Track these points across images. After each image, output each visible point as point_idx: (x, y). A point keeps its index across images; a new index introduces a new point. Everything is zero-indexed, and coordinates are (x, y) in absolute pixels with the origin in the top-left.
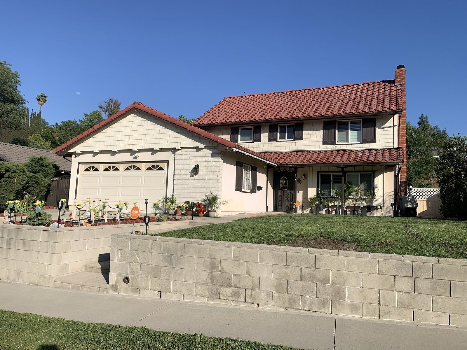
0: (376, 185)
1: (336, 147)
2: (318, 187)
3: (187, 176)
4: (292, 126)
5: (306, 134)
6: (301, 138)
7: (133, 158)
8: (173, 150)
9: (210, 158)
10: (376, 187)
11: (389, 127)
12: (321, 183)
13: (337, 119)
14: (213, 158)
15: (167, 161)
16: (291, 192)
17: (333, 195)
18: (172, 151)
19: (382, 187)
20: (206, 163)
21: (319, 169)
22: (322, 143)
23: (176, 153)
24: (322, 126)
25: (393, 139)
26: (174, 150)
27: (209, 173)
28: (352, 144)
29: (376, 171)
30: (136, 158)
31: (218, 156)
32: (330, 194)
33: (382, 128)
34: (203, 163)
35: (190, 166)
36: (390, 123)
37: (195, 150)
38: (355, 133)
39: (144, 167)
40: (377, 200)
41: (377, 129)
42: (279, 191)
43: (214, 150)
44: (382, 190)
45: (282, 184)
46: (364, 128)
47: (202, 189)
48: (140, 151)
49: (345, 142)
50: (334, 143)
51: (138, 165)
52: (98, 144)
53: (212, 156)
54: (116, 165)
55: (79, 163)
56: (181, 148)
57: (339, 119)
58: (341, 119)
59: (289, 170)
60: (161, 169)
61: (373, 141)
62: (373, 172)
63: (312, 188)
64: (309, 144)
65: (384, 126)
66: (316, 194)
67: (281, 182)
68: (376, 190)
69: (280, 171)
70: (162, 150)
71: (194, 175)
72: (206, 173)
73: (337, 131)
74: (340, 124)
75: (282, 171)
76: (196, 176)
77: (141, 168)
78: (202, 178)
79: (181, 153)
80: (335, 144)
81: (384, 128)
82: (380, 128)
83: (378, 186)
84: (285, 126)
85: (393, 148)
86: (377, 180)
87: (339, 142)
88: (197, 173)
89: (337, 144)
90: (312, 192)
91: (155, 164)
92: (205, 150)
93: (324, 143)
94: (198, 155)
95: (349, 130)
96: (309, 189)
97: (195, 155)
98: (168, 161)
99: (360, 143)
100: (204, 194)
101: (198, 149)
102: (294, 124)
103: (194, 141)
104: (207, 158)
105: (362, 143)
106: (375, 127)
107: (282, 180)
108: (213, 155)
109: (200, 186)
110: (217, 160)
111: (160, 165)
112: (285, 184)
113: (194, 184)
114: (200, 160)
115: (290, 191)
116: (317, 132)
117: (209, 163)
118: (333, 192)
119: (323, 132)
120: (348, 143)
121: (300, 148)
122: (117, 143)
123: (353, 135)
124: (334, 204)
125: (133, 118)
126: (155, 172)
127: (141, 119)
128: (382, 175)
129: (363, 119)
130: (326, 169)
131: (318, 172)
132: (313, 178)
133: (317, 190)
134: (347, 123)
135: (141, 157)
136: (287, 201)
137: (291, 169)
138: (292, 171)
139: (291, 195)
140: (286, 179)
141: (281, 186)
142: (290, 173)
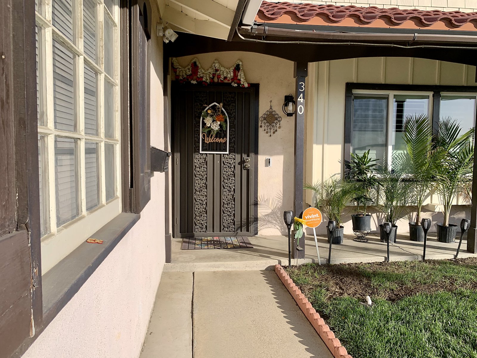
2: (346, 141)
16: (242, 162)
42: (197, 159)
45: (209, 132)
59: (235, 78)
63: (326, 146)
67: (204, 124)
69: (201, 83)
75: (207, 79)
90: (327, 162)
96: (317, 149)
107: (207, 114)
112: (221, 133)
115: (238, 157)
131: (350, 87)
132: (330, 109)
136: (227, 195)
137: (241, 76)
138: (246, 80)
139: (244, 172)
140: (222, 111)
141: (203, 140)
142: (240, 87)
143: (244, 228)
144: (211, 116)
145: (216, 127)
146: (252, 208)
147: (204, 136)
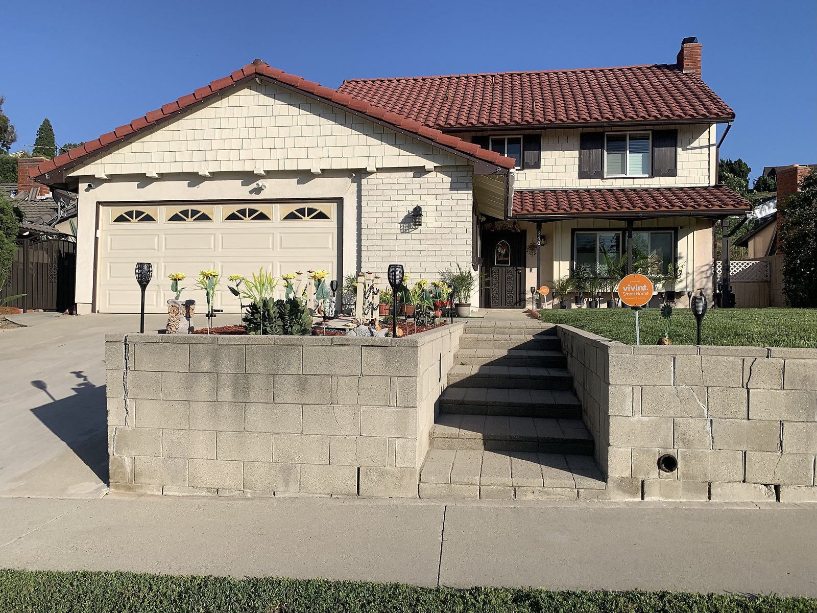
0: (680, 254)
1: (604, 184)
2: (572, 260)
3: (394, 231)
4: (517, 141)
5: (546, 156)
6: (537, 165)
7: (251, 192)
8: (354, 175)
9: (448, 191)
10: (681, 258)
11: (701, 147)
12: (578, 251)
13: (606, 129)
14: (456, 192)
15: (340, 201)
16: (517, 270)
17: (599, 274)
18: (351, 176)
19: (690, 258)
20: (439, 203)
21: (574, 223)
22: (576, 175)
23: (364, 181)
24: (577, 143)
25: (709, 169)
26: (358, 174)
27: (445, 224)
28: (633, 178)
29: (681, 228)
30: (258, 190)
31: (467, 188)
32: (594, 272)
33: (689, 149)
34: (429, 203)
35: (399, 209)
36: (703, 140)
37: (411, 174)
38: (638, 157)
39: (277, 212)
40: (680, 282)
41: (679, 150)
42: (493, 269)
43: (455, 174)
44: (690, 263)
45: (500, 255)
46: (656, 149)
47: (430, 259)
48: (269, 174)
49: (618, 174)
50: (599, 174)
51: (261, 208)
52: (155, 157)
53: (451, 189)
54: (203, 209)
55: (98, 203)
56: (377, 169)
57: (609, 129)
58: (614, 129)
59: (514, 228)
60: (321, 216)
61: (673, 173)
62: (676, 230)
63: (560, 262)
64: (552, 176)
65: (693, 145)
66: (568, 273)
67: (497, 251)
68: (680, 263)
69: (496, 231)
70: (325, 173)
71: (410, 230)
72: (439, 225)
73: (605, 151)
74: (611, 139)
75: (499, 229)
76: (415, 231)
77: (271, 214)
78: (429, 237)
79: (377, 181)
80: (603, 178)
81: (691, 149)
82: (685, 149)
83: (684, 254)
84: (504, 140)
85: (707, 185)
86: (682, 244)
87: (608, 173)
88: (418, 225)
89: (605, 177)
90: (562, 270)
91: (306, 206)
92: (434, 173)
93: (582, 175)
94: (418, 186)
95: (628, 152)
96: (556, 264)
97: (409, 187)
98: (342, 199)
99: (647, 176)
100: (437, 270)
101: (420, 171)
102: (521, 136)
103: (411, 154)
104: (440, 191)
105: (652, 176)
106: (676, 146)
107: (499, 246)
108: (454, 186)
109: (424, 253)
110: (464, 196)
111: (320, 207)
112: (506, 255)
113: (410, 248)
114: (423, 197)
115: (515, 269)
116: (568, 153)
117: (444, 203)
118: (601, 269)
119: (580, 154)
120: (625, 176)
121: (535, 186)
122: (210, 156)
123: (634, 161)
124: (604, 289)
125: (247, 98)
126: (307, 223)
127: (271, 100)
128: (690, 235)
129: (654, 132)
130: (588, 224)
131: (573, 231)
132: (563, 242)
133: (572, 265)
134: (623, 139)
135: (272, 188)
136: (509, 287)
137: (517, 226)
138: (519, 229)
139: (518, 275)
140: (507, 245)
141: (497, 259)
142: (516, 232)
143: (518, 304)
144: (501, 247)
145: (503, 252)
146: (522, 295)
147: (497, 257)
